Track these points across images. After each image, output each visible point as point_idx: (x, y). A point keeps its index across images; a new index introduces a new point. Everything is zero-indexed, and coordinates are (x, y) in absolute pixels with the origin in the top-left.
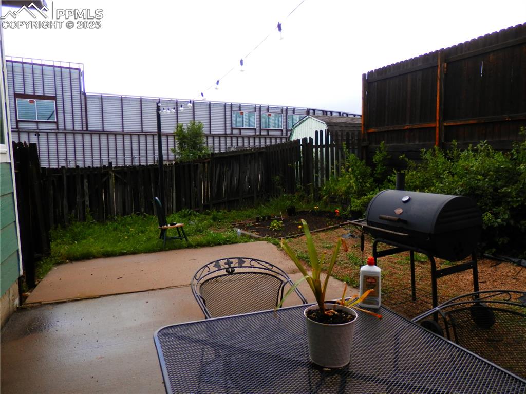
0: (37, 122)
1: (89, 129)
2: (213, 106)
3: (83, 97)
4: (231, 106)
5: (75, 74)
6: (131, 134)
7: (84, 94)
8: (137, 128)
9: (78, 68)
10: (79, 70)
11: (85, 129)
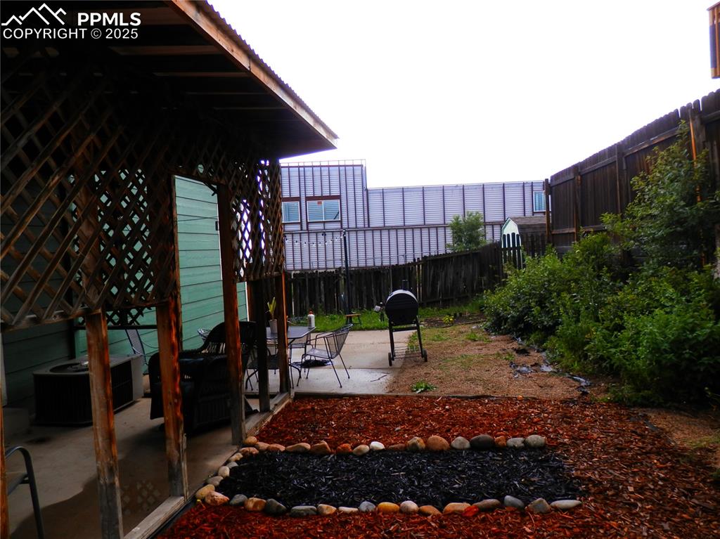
0: (324, 222)
1: (371, 226)
2: (508, 187)
3: (365, 193)
4: (532, 185)
5: (358, 171)
6: (413, 228)
7: (367, 190)
8: (420, 222)
9: (360, 164)
10: (362, 166)
11: (367, 226)
